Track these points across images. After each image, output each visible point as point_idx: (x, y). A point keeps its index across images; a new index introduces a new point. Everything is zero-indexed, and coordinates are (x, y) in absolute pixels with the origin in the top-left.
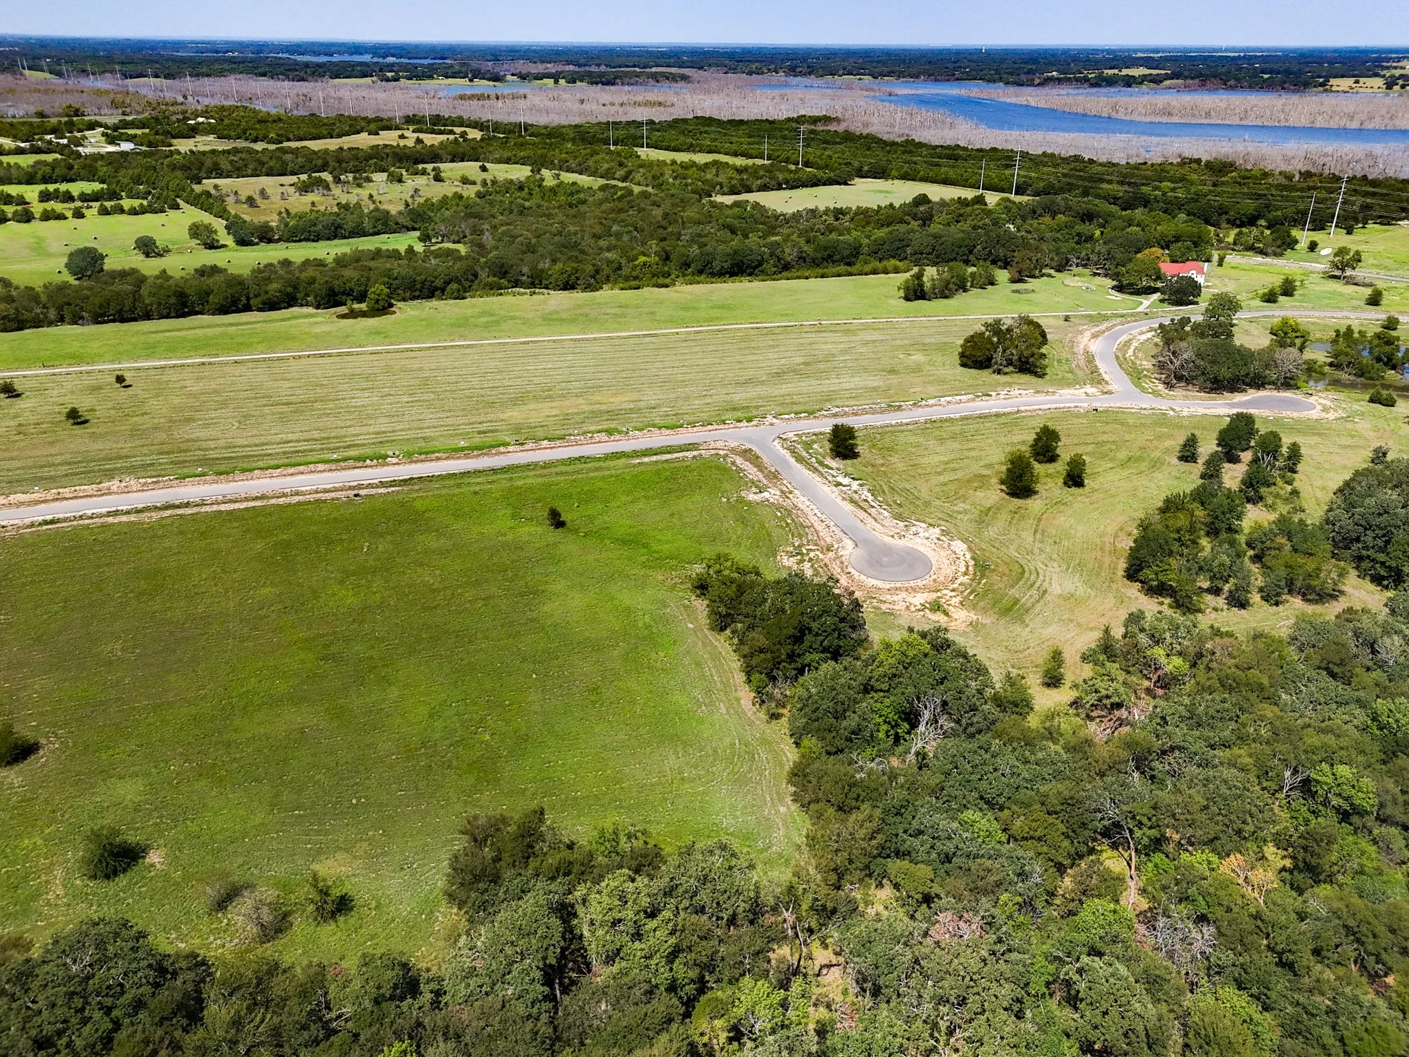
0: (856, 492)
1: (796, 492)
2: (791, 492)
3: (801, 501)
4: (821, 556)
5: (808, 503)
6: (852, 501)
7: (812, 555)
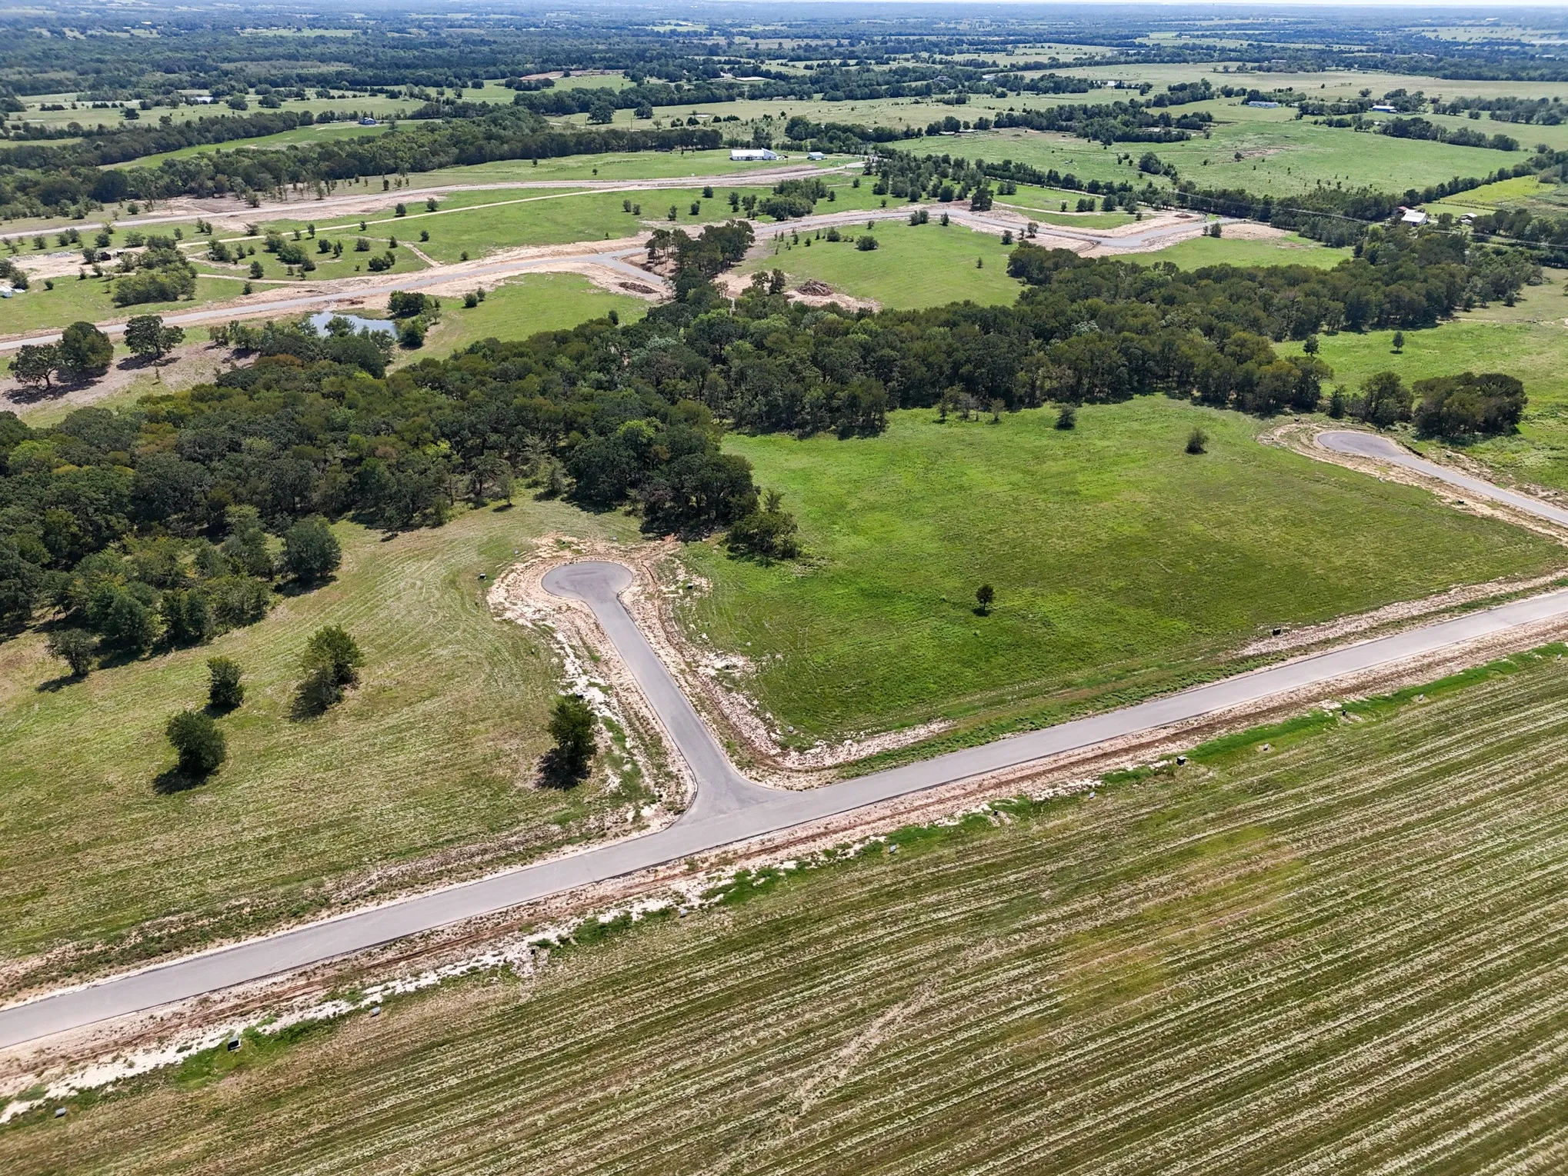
0: (585, 672)
1: (674, 671)
2: (682, 672)
3: (669, 657)
4: (663, 588)
5: (662, 652)
6: (596, 660)
7: (673, 588)
